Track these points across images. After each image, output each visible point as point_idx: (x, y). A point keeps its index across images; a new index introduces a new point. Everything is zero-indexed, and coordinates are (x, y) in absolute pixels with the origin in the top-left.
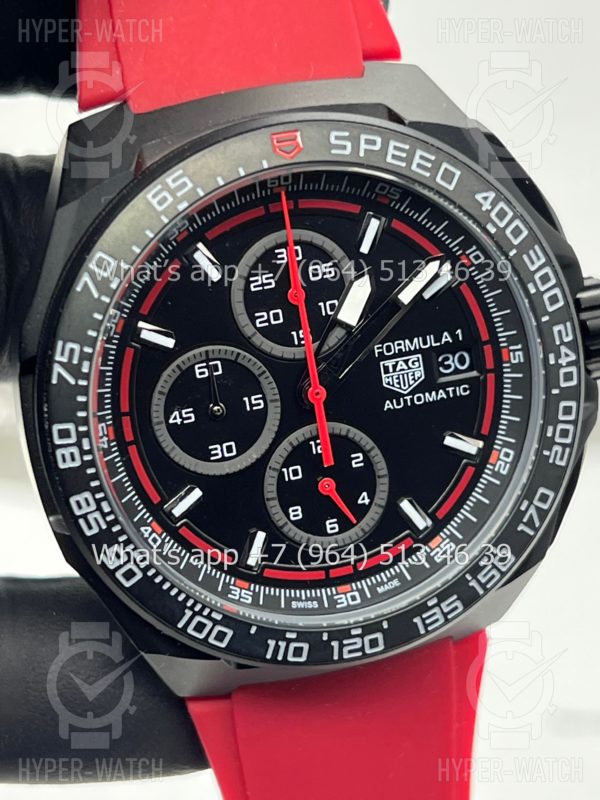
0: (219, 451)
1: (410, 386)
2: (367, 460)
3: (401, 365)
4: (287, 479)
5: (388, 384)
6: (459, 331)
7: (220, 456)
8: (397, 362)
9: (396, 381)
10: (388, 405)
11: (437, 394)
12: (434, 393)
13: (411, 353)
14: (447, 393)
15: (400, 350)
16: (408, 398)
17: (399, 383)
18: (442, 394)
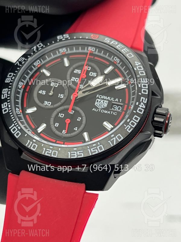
0: (46, 103)
1: (102, 107)
2: (82, 120)
3: (102, 102)
4: (59, 116)
5: (96, 104)
6: (121, 100)
7: (46, 104)
8: (101, 101)
9: (99, 105)
10: (94, 109)
11: (108, 112)
12: (107, 111)
13: (106, 100)
14: (111, 113)
15: (103, 98)
16: (100, 110)
17: (99, 106)
18: (109, 112)
